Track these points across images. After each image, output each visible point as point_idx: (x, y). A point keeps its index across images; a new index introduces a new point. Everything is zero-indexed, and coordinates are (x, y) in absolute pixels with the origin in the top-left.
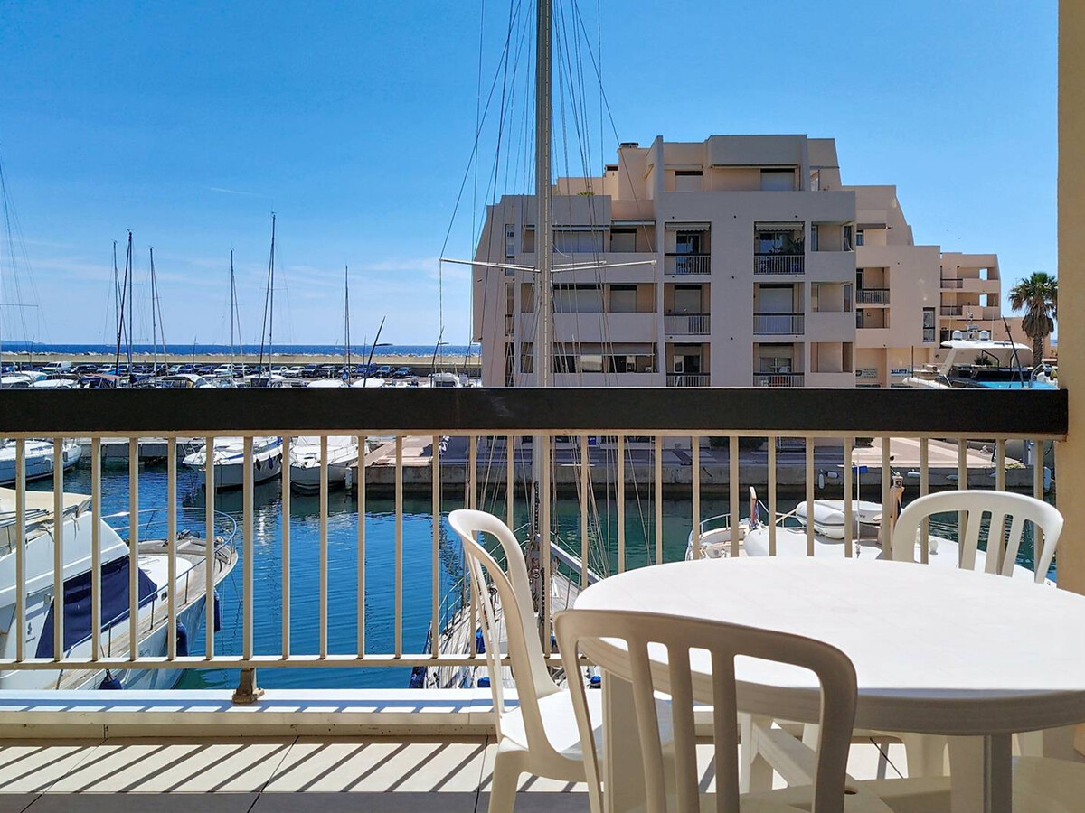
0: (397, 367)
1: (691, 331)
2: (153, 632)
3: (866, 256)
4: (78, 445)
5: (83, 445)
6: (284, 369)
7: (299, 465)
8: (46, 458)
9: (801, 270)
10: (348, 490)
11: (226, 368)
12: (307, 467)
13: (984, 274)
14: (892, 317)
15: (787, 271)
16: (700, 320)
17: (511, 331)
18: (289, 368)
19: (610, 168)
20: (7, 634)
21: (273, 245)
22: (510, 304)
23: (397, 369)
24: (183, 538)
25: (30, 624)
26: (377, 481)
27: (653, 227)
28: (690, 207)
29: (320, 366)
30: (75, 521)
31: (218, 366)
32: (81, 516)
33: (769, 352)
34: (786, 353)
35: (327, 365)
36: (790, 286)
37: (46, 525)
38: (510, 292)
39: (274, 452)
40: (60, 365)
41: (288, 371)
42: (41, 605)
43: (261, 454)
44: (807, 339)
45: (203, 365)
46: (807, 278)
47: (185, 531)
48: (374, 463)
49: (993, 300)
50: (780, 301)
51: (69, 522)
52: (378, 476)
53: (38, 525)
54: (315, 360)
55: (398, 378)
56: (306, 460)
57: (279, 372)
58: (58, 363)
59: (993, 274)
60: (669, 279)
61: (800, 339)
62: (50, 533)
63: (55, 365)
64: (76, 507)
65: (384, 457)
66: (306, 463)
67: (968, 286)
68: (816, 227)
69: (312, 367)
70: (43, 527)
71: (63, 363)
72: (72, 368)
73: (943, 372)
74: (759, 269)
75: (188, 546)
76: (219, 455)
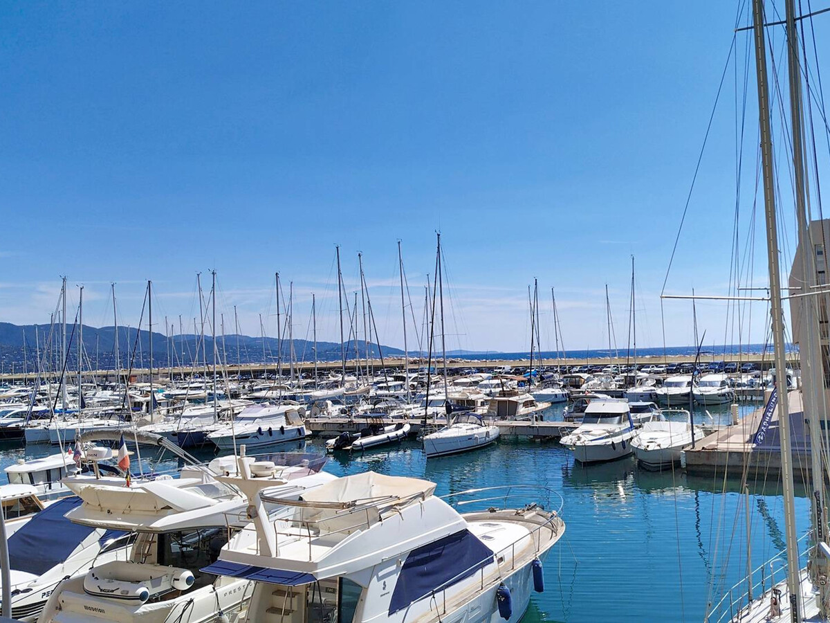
0: (743, 364)
2: (482, 592)
4: (497, 426)
5: (500, 427)
6: (653, 367)
7: (643, 448)
8: (476, 436)
10: (684, 469)
11: (609, 367)
12: (649, 449)
17: (826, 335)
18: (656, 366)
20: (367, 589)
21: (633, 278)
22: (824, 312)
23: (743, 365)
24: (531, 509)
25: (385, 582)
26: (707, 462)
29: (680, 364)
30: (421, 504)
31: (605, 366)
32: (427, 499)
35: (686, 363)
37: (398, 507)
39: (626, 436)
40: (504, 368)
41: (656, 369)
42: (394, 567)
43: (617, 438)
45: (595, 366)
47: (533, 504)
48: (703, 448)
51: (416, 504)
52: (708, 459)
53: (391, 507)
54: (675, 360)
55: (743, 372)
56: (648, 444)
57: (649, 369)
58: (503, 366)
62: (400, 514)
63: (500, 368)
64: (423, 493)
65: (714, 443)
66: (648, 446)
69: (673, 366)
70: (395, 509)
71: (506, 367)
72: (511, 370)
75: (534, 516)
76: (584, 438)
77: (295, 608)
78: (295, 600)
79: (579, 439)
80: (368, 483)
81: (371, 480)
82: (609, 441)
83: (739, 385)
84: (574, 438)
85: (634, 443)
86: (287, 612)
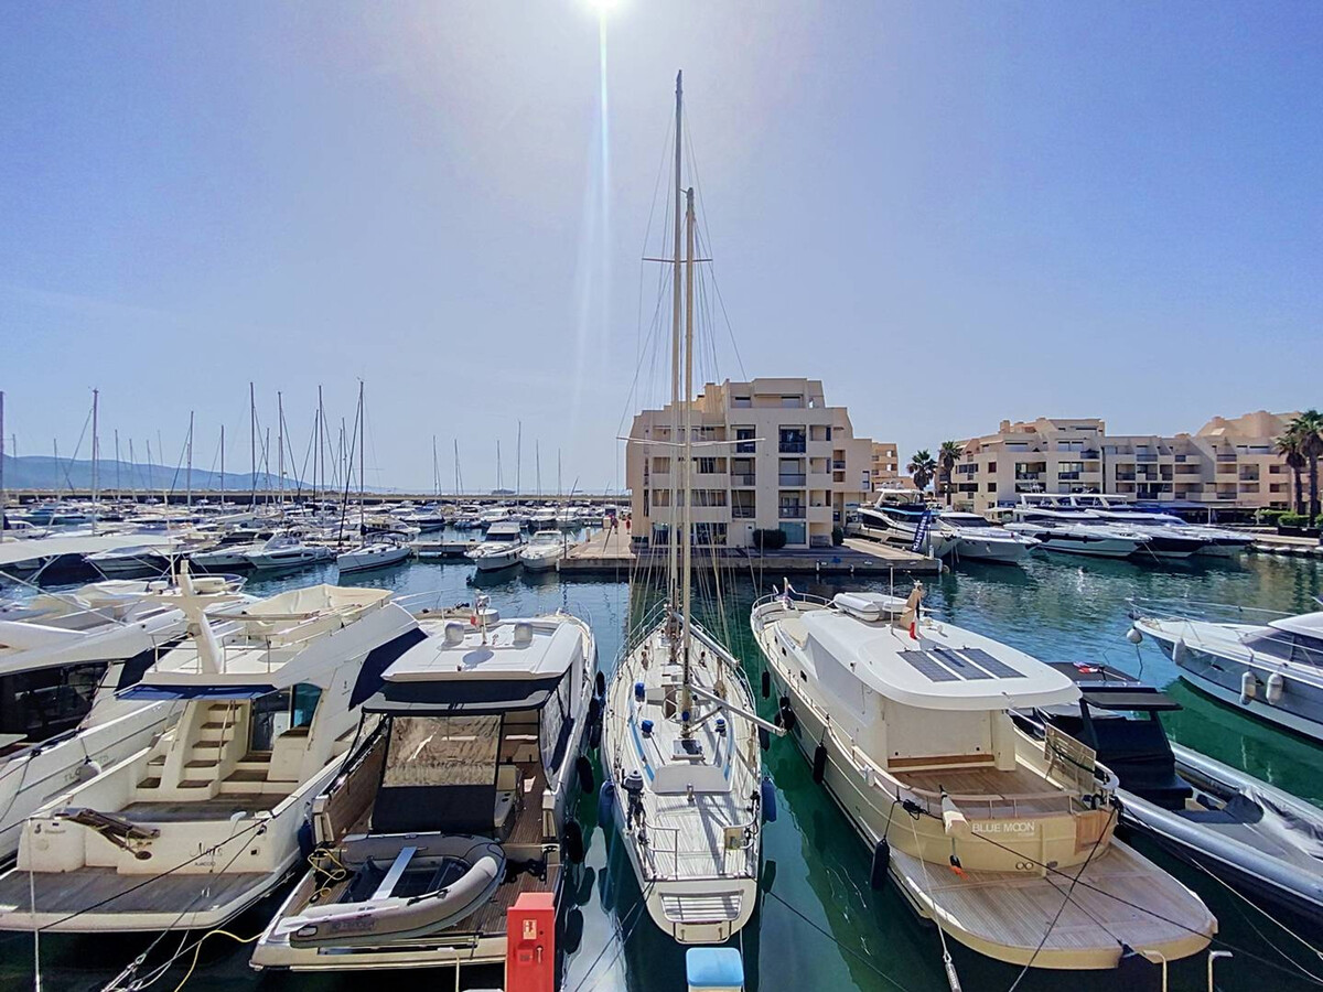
1: (746, 484)
3: (838, 442)
9: (804, 451)
10: (557, 571)
13: (889, 454)
14: (847, 475)
15: (796, 451)
16: (750, 478)
17: (646, 483)
19: (699, 396)
22: (647, 468)
26: (573, 566)
27: (724, 428)
28: (744, 417)
33: (787, 495)
34: (796, 496)
36: (797, 459)
38: (647, 462)
39: (517, 549)
43: (511, 551)
44: (807, 488)
46: (807, 455)
48: (571, 557)
49: (894, 467)
50: (792, 467)
52: (574, 564)
59: (894, 454)
60: (734, 456)
61: (804, 488)
65: (578, 553)
67: (882, 460)
68: (811, 427)
73: (877, 505)
74: (781, 450)
76: (486, 552)
77: (238, 719)
78: (238, 712)
79: (483, 553)
80: (324, 594)
81: (327, 593)
82: (505, 553)
83: (583, 515)
84: (479, 553)
85: (524, 555)
86: (229, 725)
